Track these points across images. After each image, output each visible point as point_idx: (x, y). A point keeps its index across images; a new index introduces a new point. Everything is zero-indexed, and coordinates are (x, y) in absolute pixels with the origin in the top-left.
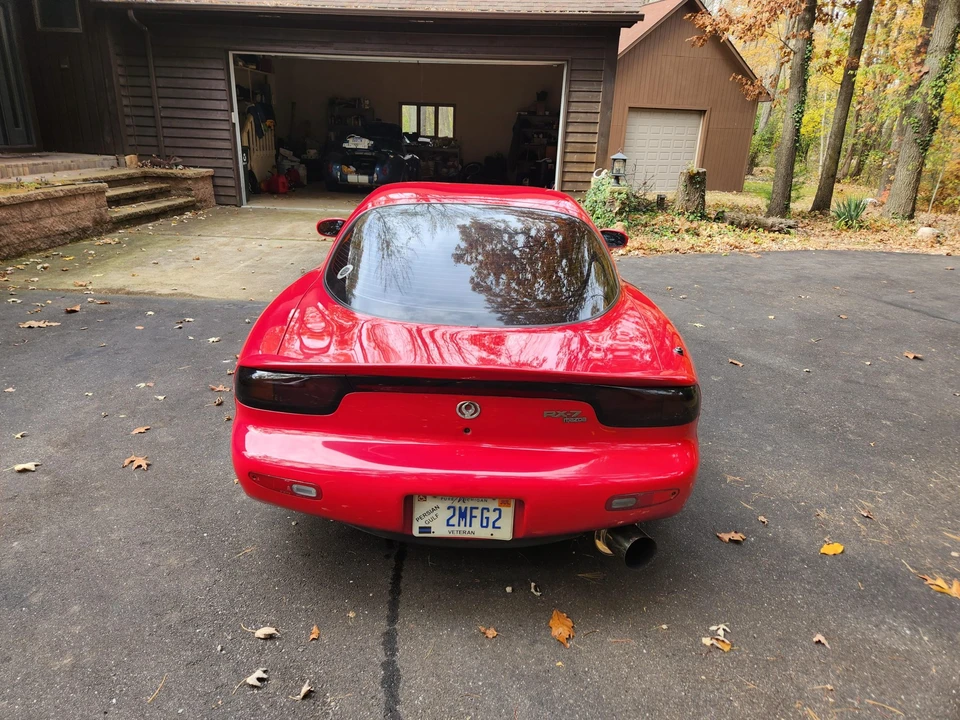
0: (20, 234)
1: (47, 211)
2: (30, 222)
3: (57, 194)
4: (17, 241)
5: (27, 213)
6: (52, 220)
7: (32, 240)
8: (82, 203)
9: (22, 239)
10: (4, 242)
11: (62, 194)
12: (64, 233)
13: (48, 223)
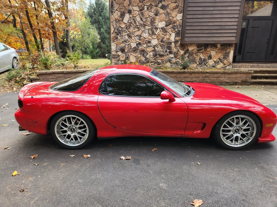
0: (211, 80)
1: (223, 76)
2: (216, 78)
3: (228, 72)
4: (209, 81)
5: (216, 75)
6: (224, 78)
7: (215, 82)
8: (239, 75)
9: (211, 81)
10: (205, 81)
11: (230, 72)
12: (227, 82)
13: (222, 79)
